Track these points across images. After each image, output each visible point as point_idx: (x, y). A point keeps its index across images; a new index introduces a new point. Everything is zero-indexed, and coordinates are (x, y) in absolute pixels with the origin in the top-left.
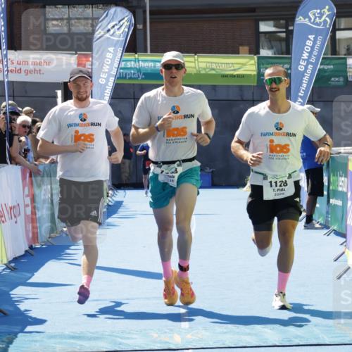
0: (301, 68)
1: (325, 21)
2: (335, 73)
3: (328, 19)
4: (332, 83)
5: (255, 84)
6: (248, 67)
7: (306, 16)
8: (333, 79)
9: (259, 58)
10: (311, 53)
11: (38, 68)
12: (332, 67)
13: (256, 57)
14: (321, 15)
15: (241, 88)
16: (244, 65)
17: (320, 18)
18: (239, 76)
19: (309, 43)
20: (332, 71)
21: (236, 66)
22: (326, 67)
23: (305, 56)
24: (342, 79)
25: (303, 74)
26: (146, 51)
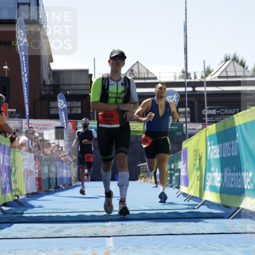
1: (174, 101)
2: (178, 130)
3: (176, 100)
4: (177, 135)
6: (139, 127)
8: (177, 133)
11: (45, 127)
12: (176, 127)
14: (172, 98)
16: (138, 126)
17: (172, 99)
18: (135, 131)
20: (177, 129)
21: (134, 127)
22: (174, 128)
24: (181, 133)
26: (94, 120)
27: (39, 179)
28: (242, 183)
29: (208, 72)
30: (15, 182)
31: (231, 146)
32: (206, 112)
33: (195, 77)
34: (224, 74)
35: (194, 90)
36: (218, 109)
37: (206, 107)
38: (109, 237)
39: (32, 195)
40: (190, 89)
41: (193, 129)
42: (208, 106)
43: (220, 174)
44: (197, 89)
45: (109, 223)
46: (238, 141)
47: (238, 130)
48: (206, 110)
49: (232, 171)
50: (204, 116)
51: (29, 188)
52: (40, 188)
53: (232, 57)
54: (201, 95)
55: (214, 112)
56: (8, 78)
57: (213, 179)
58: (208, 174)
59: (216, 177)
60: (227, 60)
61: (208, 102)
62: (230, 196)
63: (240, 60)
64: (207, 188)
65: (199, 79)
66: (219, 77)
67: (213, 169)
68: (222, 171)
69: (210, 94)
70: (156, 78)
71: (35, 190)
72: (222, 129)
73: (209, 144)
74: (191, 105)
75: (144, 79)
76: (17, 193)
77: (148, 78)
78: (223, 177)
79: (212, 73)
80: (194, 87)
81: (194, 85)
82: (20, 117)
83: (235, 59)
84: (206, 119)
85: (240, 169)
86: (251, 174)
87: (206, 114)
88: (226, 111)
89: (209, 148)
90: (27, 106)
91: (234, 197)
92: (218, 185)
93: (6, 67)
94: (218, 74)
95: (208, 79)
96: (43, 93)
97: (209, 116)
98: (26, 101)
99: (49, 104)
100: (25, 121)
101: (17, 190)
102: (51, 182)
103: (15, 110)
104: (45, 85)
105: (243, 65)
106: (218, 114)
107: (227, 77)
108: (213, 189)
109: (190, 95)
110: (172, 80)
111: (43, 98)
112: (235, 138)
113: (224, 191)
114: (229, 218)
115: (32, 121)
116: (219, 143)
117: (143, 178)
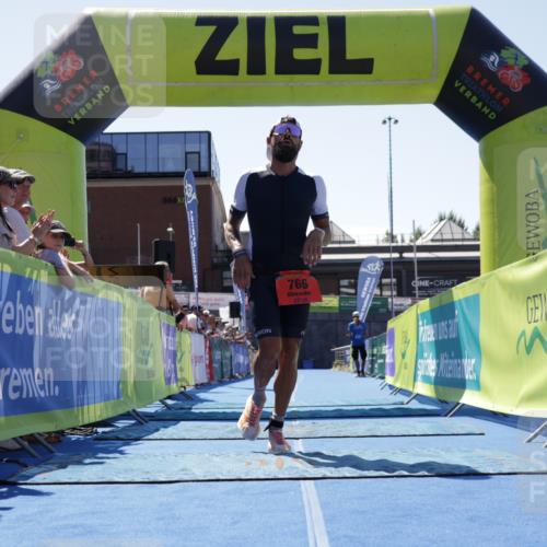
0: (363, 296)
1: (377, 270)
2: (382, 306)
4: (381, 312)
5: (337, 311)
6: (334, 303)
7: (366, 267)
8: (381, 310)
9: (341, 298)
10: (368, 288)
11: (217, 302)
12: (379, 303)
13: (338, 298)
15: (330, 314)
16: (331, 301)
18: (329, 307)
19: (367, 282)
22: (376, 303)
23: (365, 289)
24: (385, 310)
25: (364, 299)
27: (210, 366)
28: (463, 372)
29: (418, 234)
30: (182, 370)
31: (448, 326)
32: (417, 283)
33: (403, 241)
34: (438, 237)
35: (401, 256)
36: (431, 280)
37: (417, 278)
38: (298, 439)
39: (201, 387)
40: (396, 255)
41: (401, 305)
42: (419, 275)
43: (435, 361)
44: (406, 255)
45: (298, 422)
46: (456, 320)
47: (457, 306)
48: (416, 281)
49: (450, 358)
50: (414, 289)
51: (198, 378)
52: (211, 377)
53: (447, 215)
54: (410, 262)
55: (426, 283)
56: (173, 242)
57: (426, 368)
58: (419, 361)
59: (430, 365)
60: (441, 219)
61: (418, 272)
62: (447, 388)
63: (458, 219)
64: (419, 378)
65: (407, 243)
66: (432, 240)
67: (425, 355)
68: (438, 357)
69: (422, 262)
70: (353, 242)
71: (206, 381)
72: (437, 305)
73: (420, 323)
74: (398, 275)
75: (340, 242)
76: (184, 384)
77: (344, 242)
78: (438, 365)
79: (424, 236)
80: (401, 253)
81: (401, 250)
82: (186, 290)
83: (452, 218)
84: (417, 292)
85: (459, 355)
86: (473, 361)
87: (416, 286)
88: (441, 283)
89: (421, 329)
90: (195, 277)
91: (452, 390)
92: (433, 374)
93: (170, 229)
94: (430, 237)
95: (419, 242)
96: (215, 260)
97: (421, 288)
98: (195, 270)
99: (222, 275)
100: (193, 295)
101: (184, 379)
102: (225, 370)
103: (180, 282)
104: (217, 251)
105: (461, 225)
106: (432, 287)
107: (442, 240)
108: (426, 379)
109: (397, 262)
110: (373, 243)
111: (215, 267)
112: (453, 316)
113: (439, 382)
114: (446, 416)
115: (201, 295)
116: (433, 323)
117: (338, 367)
